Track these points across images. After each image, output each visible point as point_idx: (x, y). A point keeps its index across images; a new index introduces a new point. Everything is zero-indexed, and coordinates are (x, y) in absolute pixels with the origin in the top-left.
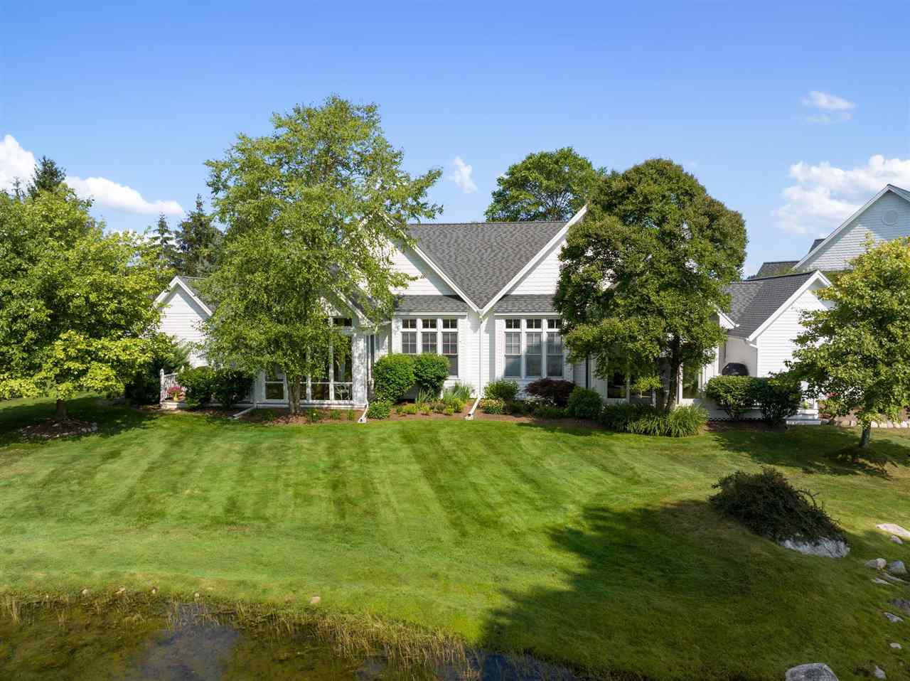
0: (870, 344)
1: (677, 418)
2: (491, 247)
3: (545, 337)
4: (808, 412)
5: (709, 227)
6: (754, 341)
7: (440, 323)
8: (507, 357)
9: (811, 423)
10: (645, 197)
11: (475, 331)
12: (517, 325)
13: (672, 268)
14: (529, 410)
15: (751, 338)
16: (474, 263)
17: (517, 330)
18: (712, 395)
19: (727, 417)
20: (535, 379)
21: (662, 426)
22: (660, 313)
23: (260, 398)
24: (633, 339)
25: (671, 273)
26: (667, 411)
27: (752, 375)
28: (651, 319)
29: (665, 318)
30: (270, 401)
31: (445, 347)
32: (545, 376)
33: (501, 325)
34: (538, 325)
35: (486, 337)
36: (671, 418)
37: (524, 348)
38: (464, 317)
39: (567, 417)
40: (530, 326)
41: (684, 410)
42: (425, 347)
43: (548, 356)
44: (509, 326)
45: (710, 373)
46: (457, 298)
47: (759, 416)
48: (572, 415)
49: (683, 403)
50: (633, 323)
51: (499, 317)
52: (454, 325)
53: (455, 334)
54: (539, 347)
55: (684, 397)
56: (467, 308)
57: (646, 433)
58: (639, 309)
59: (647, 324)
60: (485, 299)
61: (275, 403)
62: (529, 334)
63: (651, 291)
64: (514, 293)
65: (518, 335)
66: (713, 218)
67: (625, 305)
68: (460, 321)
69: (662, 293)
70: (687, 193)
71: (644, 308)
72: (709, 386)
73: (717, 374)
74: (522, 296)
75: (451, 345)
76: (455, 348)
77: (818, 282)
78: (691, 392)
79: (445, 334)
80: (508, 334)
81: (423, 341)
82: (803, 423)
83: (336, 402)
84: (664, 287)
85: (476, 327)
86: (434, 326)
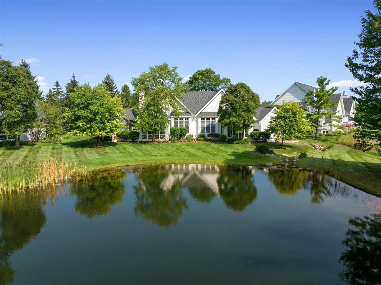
0: (283, 123)
1: (244, 140)
2: (194, 99)
3: (211, 123)
4: (272, 139)
5: (252, 99)
6: (260, 124)
7: (184, 119)
8: (201, 128)
9: (273, 142)
10: (239, 92)
11: (193, 121)
12: (204, 119)
13: (245, 107)
14: (210, 140)
15: (260, 123)
16: (190, 103)
17: (204, 121)
18: (251, 136)
19: (255, 141)
20: (209, 133)
21: (242, 142)
22: (243, 117)
23: (140, 139)
24: (237, 122)
25: (245, 108)
26: (242, 139)
27: (260, 131)
28: (241, 118)
29: (243, 118)
30: (143, 139)
31: (186, 126)
32: (211, 132)
33: (200, 120)
34: (209, 119)
35: (196, 123)
36: (243, 140)
37: (206, 125)
38: (190, 117)
39: (219, 141)
40: (207, 120)
41: (245, 139)
42: (180, 125)
43: (212, 128)
44: (202, 120)
45: (251, 130)
46: (189, 112)
47: (262, 141)
48: (220, 141)
49: (245, 137)
50: (237, 119)
51: (199, 118)
52: (188, 119)
53: (188, 122)
54: (209, 125)
55: (245, 136)
56: (191, 115)
57: (238, 143)
58: (238, 116)
59: (240, 119)
60: (195, 113)
61: (144, 140)
62: (207, 122)
63: (240, 112)
64: (203, 111)
65: (204, 122)
66: (253, 97)
67: (235, 115)
68: (189, 119)
69: (243, 113)
70: (248, 91)
71: (239, 116)
72: (251, 134)
73: (252, 131)
74: (205, 112)
75: (187, 125)
76: (188, 125)
77: (275, 109)
78: (246, 135)
79: (185, 122)
80: (202, 122)
81: (180, 124)
82: (271, 142)
83: (161, 139)
84: (243, 111)
85: (193, 120)
86: (182, 120)
